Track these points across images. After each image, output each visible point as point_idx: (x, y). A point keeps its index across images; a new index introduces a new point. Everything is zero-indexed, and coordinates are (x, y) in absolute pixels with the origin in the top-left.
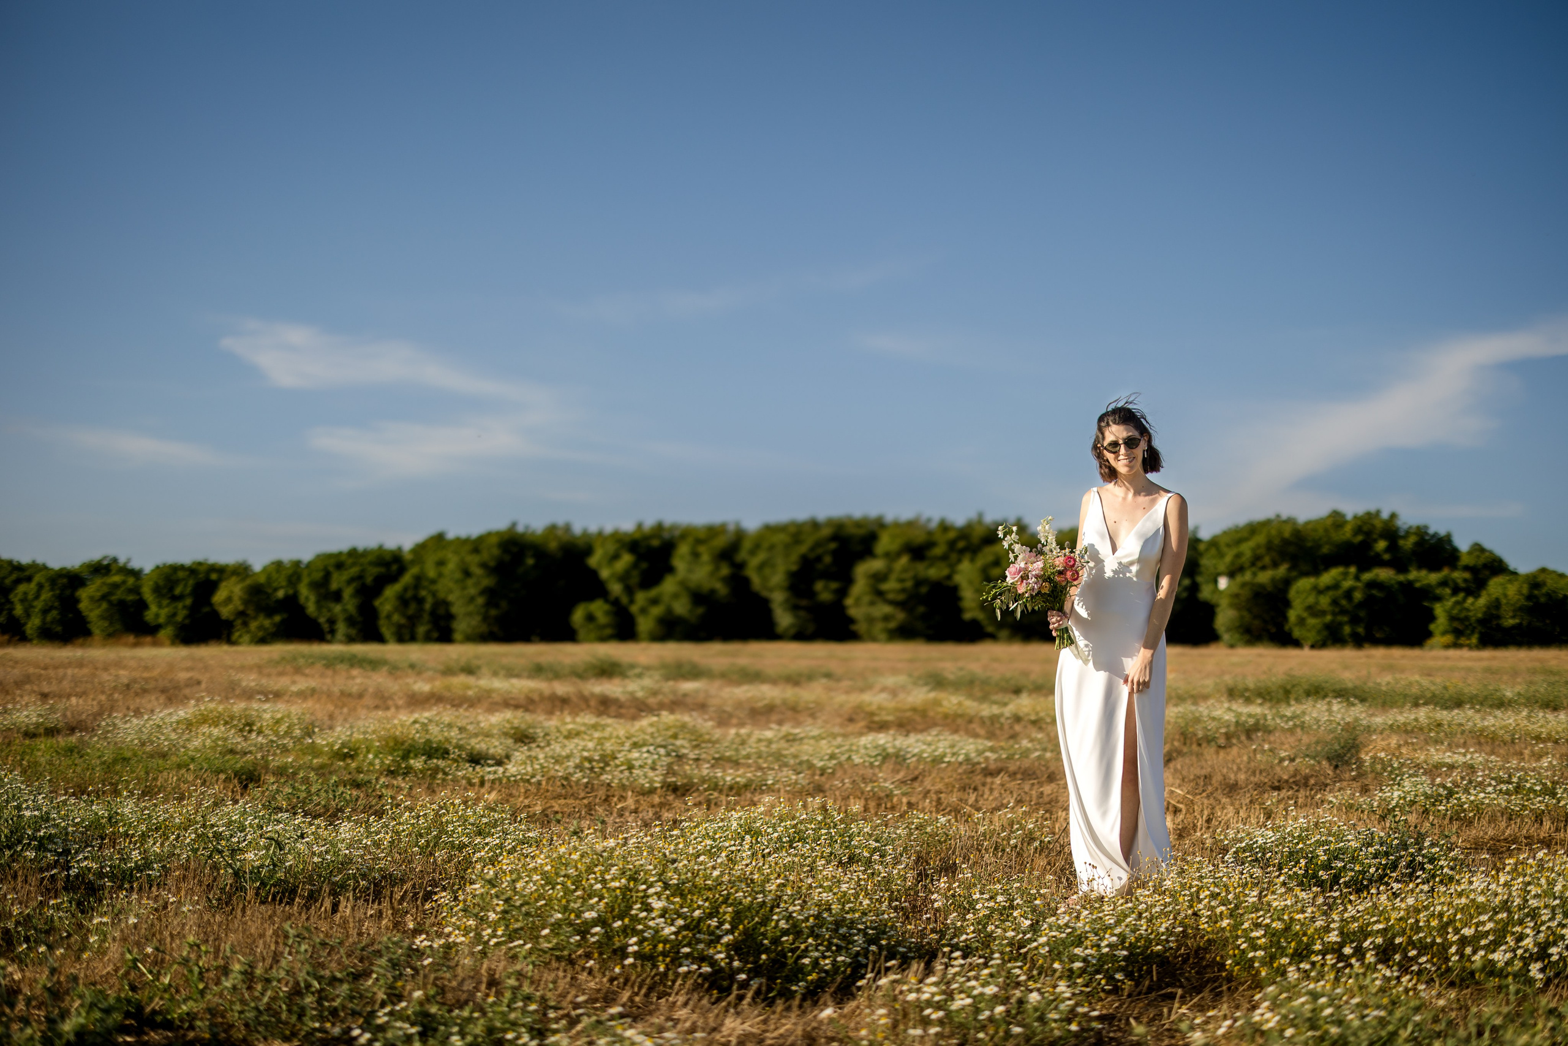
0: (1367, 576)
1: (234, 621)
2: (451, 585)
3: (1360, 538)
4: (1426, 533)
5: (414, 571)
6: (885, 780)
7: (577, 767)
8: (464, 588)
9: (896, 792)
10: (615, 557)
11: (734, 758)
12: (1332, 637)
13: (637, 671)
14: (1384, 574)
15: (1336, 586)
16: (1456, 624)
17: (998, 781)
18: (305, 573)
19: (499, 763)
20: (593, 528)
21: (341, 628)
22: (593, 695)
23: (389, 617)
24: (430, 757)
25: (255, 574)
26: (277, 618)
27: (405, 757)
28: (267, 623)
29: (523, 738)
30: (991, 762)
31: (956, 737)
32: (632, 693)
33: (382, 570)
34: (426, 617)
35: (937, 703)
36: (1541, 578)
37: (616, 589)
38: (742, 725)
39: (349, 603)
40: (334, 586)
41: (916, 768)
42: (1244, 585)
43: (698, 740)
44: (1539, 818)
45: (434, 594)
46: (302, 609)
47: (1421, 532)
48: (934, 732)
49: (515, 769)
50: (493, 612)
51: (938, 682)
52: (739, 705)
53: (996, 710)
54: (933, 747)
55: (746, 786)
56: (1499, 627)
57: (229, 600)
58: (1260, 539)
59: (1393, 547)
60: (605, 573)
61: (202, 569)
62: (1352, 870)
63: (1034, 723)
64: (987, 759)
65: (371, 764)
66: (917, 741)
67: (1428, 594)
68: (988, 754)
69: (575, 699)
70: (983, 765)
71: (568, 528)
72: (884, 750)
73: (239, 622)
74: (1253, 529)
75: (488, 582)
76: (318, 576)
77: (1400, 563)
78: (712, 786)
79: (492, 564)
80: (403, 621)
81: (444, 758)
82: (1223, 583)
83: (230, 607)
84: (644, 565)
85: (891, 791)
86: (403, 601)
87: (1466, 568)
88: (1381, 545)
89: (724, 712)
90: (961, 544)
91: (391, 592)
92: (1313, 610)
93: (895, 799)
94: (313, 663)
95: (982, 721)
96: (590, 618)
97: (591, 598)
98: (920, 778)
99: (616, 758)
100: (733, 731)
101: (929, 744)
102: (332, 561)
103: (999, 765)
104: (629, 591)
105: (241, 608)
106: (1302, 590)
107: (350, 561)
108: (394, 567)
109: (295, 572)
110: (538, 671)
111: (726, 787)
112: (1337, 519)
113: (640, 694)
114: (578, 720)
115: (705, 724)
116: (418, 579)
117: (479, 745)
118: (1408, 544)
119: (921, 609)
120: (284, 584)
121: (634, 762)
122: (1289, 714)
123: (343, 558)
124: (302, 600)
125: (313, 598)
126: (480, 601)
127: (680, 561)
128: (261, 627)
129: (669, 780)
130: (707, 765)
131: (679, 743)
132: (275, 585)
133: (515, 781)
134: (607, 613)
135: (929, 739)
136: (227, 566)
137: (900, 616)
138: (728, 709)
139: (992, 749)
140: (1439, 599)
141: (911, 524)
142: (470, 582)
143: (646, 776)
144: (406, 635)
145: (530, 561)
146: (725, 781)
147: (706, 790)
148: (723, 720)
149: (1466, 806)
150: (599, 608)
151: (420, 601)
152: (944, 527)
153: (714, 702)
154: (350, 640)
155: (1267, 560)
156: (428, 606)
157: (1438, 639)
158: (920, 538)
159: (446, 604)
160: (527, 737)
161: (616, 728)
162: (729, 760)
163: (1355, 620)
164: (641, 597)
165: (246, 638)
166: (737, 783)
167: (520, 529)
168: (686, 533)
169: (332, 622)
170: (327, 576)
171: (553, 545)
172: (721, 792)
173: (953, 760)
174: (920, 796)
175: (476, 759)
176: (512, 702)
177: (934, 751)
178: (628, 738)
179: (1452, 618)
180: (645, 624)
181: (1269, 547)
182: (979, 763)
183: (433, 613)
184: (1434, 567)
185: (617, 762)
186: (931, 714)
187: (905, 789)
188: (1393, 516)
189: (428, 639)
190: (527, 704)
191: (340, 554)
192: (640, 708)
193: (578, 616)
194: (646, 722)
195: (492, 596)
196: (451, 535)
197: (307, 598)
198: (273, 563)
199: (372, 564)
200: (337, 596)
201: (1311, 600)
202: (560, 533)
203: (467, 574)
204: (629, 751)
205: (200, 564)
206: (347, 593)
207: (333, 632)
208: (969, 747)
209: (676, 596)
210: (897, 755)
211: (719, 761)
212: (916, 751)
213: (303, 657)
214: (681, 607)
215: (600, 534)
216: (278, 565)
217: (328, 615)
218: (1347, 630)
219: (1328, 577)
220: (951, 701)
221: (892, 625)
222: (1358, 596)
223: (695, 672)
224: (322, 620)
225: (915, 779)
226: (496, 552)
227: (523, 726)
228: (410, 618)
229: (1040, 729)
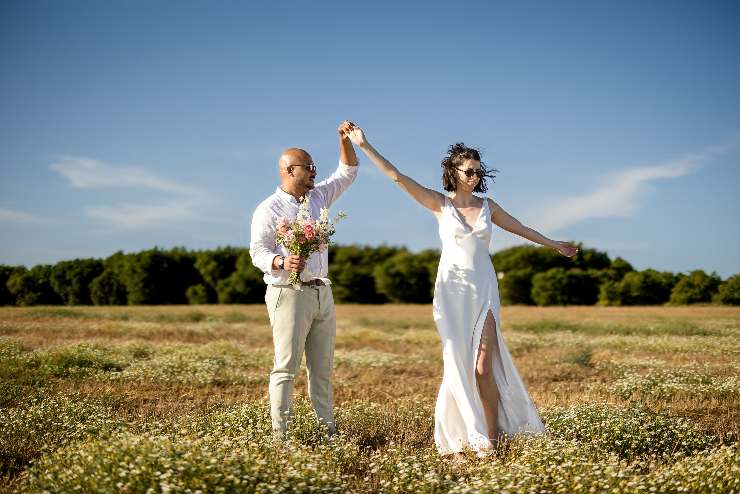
0: (569, 272)
1: (17, 295)
2: (126, 277)
4: (595, 253)
5: (109, 270)
6: (339, 378)
7: (164, 371)
8: (133, 279)
9: (345, 385)
10: (208, 263)
11: (256, 365)
12: (552, 302)
13: (209, 318)
14: (577, 271)
15: (553, 277)
16: (610, 295)
17: (402, 377)
18: (53, 271)
19: (119, 369)
20: (196, 250)
21: (71, 298)
22: (185, 330)
23: (95, 293)
24: (81, 366)
25: (28, 272)
26: (39, 294)
27: (66, 366)
28: (34, 296)
29: (141, 354)
30: (397, 366)
31: (377, 352)
32: (207, 330)
33: (92, 270)
34: (114, 293)
35: (366, 334)
37: (208, 279)
38: (262, 346)
39: (75, 286)
40: (68, 277)
41: (356, 370)
42: (511, 277)
43: (238, 356)
44: (707, 397)
45: (118, 281)
46: (52, 289)
47: (593, 252)
48: (365, 349)
49: (128, 373)
50: (147, 291)
51: (366, 323)
53: (397, 337)
54: (366, 358)
55: (260, 382)
56: (630, 297)
57: (14, 284)
58: (518, 255)
59: (581, 258)
60: (202, 271)
63: (417, 344)
64: (395, 364)
65: (46, 370)
66: (357, 355)
67: (597, 281)
68: (395, 362)
69: (176, 333)
70: (393, 368)
71: (184, 249)
72: (339, 360)
73: (20, 295)
74: (515, 250)
75: (144, 276)
76: (60, 273)
77: (583, 266)
78: (241, 382)
79: (147, 267)
80: (102, 295)
81: (89, 367)
82: (501, 276)
83: (15, 288)
84: (222, 267)
85: (343, 384)
86: (102, 285)
87: (614, 269)
89: (254, 339)
90: (376, 257)
91: (96, 280)
92: (543, 288)
93: (345, 390)
94: (45, 315)
95: (390, 343)
96: (195, 293)
97: (195, 283)
98: (359, 376)
99: (188, 366)
100: (257, 350)
101: (363, 356)
102: (67, 266)
103: (402, 367)
104: (215, 280)
105: (20, 289)
106: (538, 278)
107: (76, 265)
108: (98, 269)
109: (48, 271)
110: (161, 318)
111: (248, 382)
113: (211, 330)
114: (172, 344)
115: (242, 346)
116: (110, 274)
117: (114, 359)
118: (587, 257)
119: (357, 289)
120: (42, 277)
121: (198, 368)
122: (547, 338)
123: (72, 264)
124: (51, 284)
125: (57, 284)
126: (141, 285)
127: (240, 265)
128: (31, 298)
129: (216, 379)
130: (238, 370)
131: (225, 357)
132: (38, 277)
133: (127, 380)
134: (204, 291)
135: (363, 353)
136: (14, 268)
137: (346, 292)
138: (257, 337)
139: (396, 359)
140: (601, 283)
141: (352, 248)
142: (136, 276)
143: (203, 377)
144: (104, 301)
145: (165, 265)
146: (247, 378)
147: (236, 385)
148: (253, 344)
149: (665, 390)
150: (199, 288)
151: (111, 285)
152: (368, 249)
153: (249, 334)
154: (76, 304)
155: (521, 265)
156: (115, 288)
157: (602, 302)
158: (355, 254)
159: (124, 286)
160: (143, 353)
161: (192, 348)
162: (253, 366)
163: (563, 293)
164: (220, 283)
165: (23, 303)
166: (254, 380)
167: (159, 249)
168: (242, 252)
169: (66, 295)
170: (64, 273)
171: (177, 258)
172: (244, 385)
173: (376, 365)
174: (359, 388)
175: (107, 368)
176: (142, 335)
177: (366, 360)
178: (197, 354)
179: (608, 292)
180: (222, 296)
181: (523, 258)
182: (390, 367)
183: (118, 290)
184: (600, 268)
185: (188, 368)
186: (363, 340)
187: (350, 383)
188: (581, 244)
189: (115, 303)
190: (149, 337)
191: (70, 262)
192: (210, 337)
193: (189, 292)
194: (209, 345)
195: (146, 282)
196: (126, 252)
197: (54, 284)
198: (37, 266)
199: (86, 267)
200: (69, 283)
201: (542, 284)
202: (180, 251)
203: (134, 271)
204: (196, 362)
206: (74, 281)
207: (67, 300)
208: (385, 358)
209: (237, 282)
210: (345, 362)
211: (246, 367)
212: (357, 360)
213: (40, 312)
214: (240, 288)
215: (200, 252)
216: (40, 267)
217: (65, 292)
218: (559, 298)
219: (551, 272)
220: (375, 333)
221: (343, 296)
222: (564, 282)
223: (242, 319)
224: (62, 294)
225: (356, 377)
226: (149, 261)
227: (142, 348)
228: (106, 293)
229: (421, 347)
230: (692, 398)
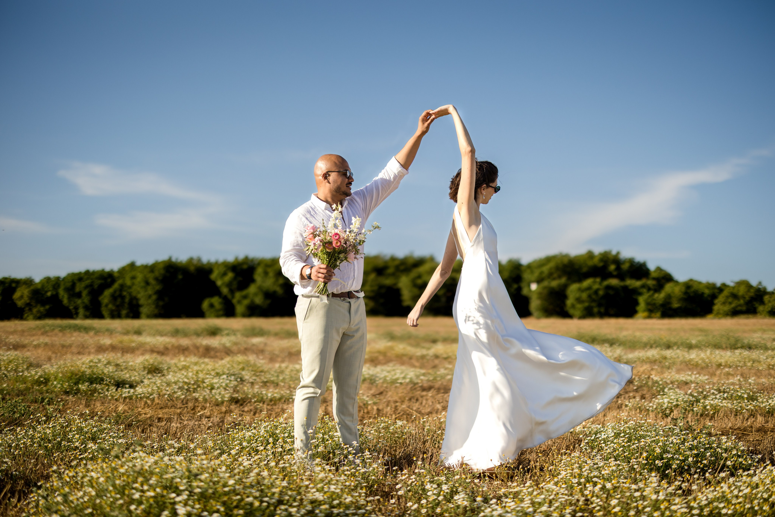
0: (606, 283)
1: (24, 308)
2: (139, 289)
3: (601, 264)
4: (634, 262)
5: (120, 282)
6: (363, 394)
7: (179, 388)
8: (146, 291)
9: (370, 403)
10: (225, 274)
11: (276, 381)
12: (588, 314)
13: (226, 332)
14: (614, 282)
15: (589, 288)
16: (650, 307)
17: (430, 394)
18: (62, 283)
19: (131, 386)
20: (213, 260)
21: (81, 311)
22: (201, 345)
23: (107, 306)
24: (91, 383)
25: (36, 284)
26: (47, 307)
27: (76, 383)
28: (42, 309)
29: (154, 370)
30: (425, 382)
31: (403, 368)
32: (224, 345)
33: (103, 281)
34: (126, 305)
35: (391, 348)
36: (691, 283)
37: (225, 291)
38: (283, 361)
39: (86, 299)
40: (77, 290)
41: (382, 387)
42: (545, 288)
43: (257, 371)
44: (753, 414)
45: (130, 294)
46: (61, 302)
47: (631, 262)
48: (391, 365)
49: (141, 390)
50: (161, 303)
51: (392, 337)
52: (282, 350)
53: (424, 352)
54: (391, 374)
55: (280, 399)
56: (671, 309)
57: (22, 297)
58: (552, 265)
59: (618, 268)
60: (219, 283)
61: (7, 281)
62: (678, 459)
63: (446, 359)
64: (422, 380)
65: (55, 387)
66: (382, 370)
67: (636, 292)
68: (422, 377)
69: (191, 348)
70: (420, 385)
71: (199, 260)
73: (27, 308)
74: (548, 259)
75: (158, 287)
76: (69, 285)
77: (621, 276)
78: (260, 399)
79: (160, 278)
80: (114, 308)
81: (100, 384)
82: (534, 287)
83: (23, 301)
84: (240, 279)
85: (367, 401)
86: (114, 297)
87: (654, 279)
88: (612, 267)
89: (274, 354)
90: (402, 268)
91: (108, 293)
92: (579, 300)
93: (369, 407)
94: (53, 329)
95: (417, 358)
96: (212, 306)
97: (212, 295)
98: (385, 393)
99: (204, 383)
100: (277, 365)
101: (389, 372)
102: (76, 277)
103: (430, 384)
104: (232, 292)
105: (28, 301)
106: (573, 290)
107: (86, 277)
108: (109, 280)
109: (56, 283)
110: (176, 333)
111: (268, 400)
112: (590, 255)
113: (228, 345)
114: (188, 359)
115: (261, 362)
116: (122, 286)
117: (125, 375)
118: (625, 267)
119: (382, 301)
120: (51, 289)
121: (215, 385)
123: (82, 275)
124: (60, 297)
125: (66, 296)
126: (154, 297)
127: (258, 276)
128: (39, 311)
129: (234, 396)
130: (257, 387)
131: (243, 373)
132: (46, 289)
133: (141, 398)
134: (220, 303)
135: (389, 369)
136: (21, 279)
137: (371, 304)
138: (276, 352)
139: (424, 375)
140: (640, 294)
142: (149, 288)
143: (220, 394)
144: (115, 315)
145: (180, 277)
146: (267, 395)
147: (255, 402)
148: (272, 359)
149: (708, 407)
150: (216, 301)
151: (123, 298)
152: (393, 259)
153: (268, 348)
154: (86, 317)
155: (555, 275)
156: (127, 300)
157: (641, 314)
158: (380, 264)
159: (137, 299)
160: (158, 369)
161: (209, 364)
162: (273, 382)
163: (600, 305)
164: (238, 295)
165: (31, 317)
166: (275, 397)
167: (174, 259)
168: (261, 262)
169: (76, 308)
170: (74, 285)
171: (192, 268)
172: (264, 403)
173: (403, 381)
174: (385, 405)
175: (119, 384)
176: (156, 350)
177: (393, 376)
178: (213, 370)
179: (648, 304)
180: (240, 309)
181: (557, 268)
182: (417, 383)
183: (130, 303)
184: (638, 278)
185: (205, 385)
186: (389, 354)
187: (375, 400)
188: (618, 253)
189: (128, 317)
190: (164, 352)
191: (80, 273)
192: (228, 352)
193: (205, 305)
194: (227, 361)
195: (160, 294)
196: (139, 263)
197: (63, 296)
198: (45, 278)
199: (97, 278)
200: (79, 295)
201: (578, 295)
202: (195, 262)
203: (147, 283)
204: (213, 378)
205: (6, 278)
206: (84, 293)
207: (77, 314)
208: (411, 373)
209: (256, 294)
211: (265, 384)
212: (382, 376)
214: (259, 300)
215: (216, 263)
216: (48, 279)
217: (75, 305)
218: (596, 310)
219: (587, 283)
220: (401, 347)
222: (601, 293)
223: (261, 333)
224: (71, 308)
225: (381, 393)
226: (162, 272)
227: (156, 364)
228: (117, 306)
230: (736, 415)
